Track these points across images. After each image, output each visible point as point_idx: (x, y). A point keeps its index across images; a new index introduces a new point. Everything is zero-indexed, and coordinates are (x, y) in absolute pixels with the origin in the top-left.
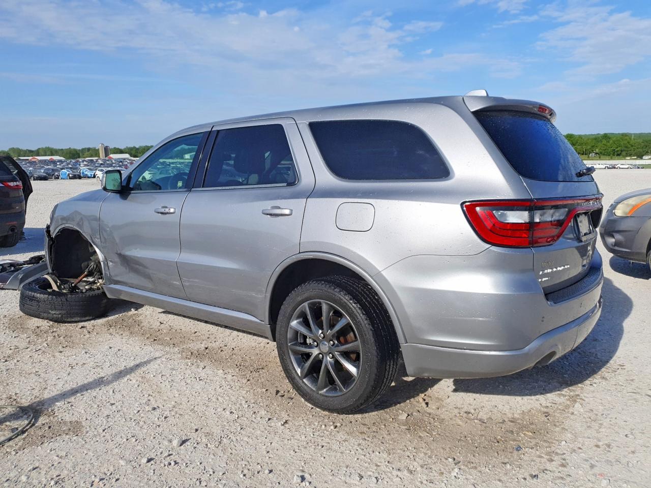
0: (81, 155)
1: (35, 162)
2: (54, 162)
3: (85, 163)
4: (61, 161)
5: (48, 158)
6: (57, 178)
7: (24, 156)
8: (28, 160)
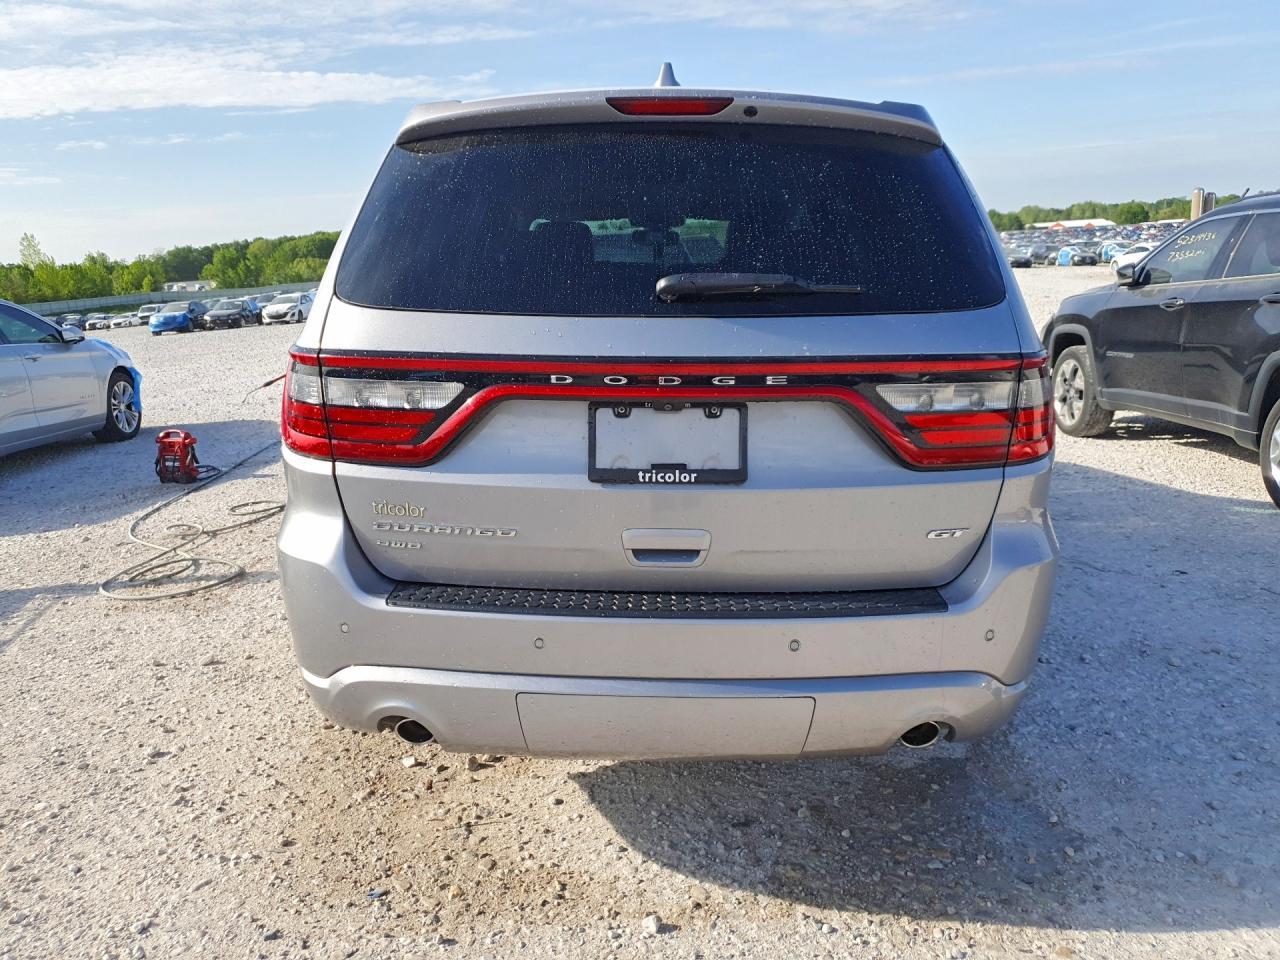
0: (1151, 215)
1: (1057, 231)
2: (1090, 231)
3: (1153, 231)
4: (1104, 230)
5: (1083, 223)
6: (1052, 263)
7: (1045, 221)
8: (1046, 228)
